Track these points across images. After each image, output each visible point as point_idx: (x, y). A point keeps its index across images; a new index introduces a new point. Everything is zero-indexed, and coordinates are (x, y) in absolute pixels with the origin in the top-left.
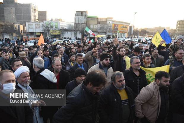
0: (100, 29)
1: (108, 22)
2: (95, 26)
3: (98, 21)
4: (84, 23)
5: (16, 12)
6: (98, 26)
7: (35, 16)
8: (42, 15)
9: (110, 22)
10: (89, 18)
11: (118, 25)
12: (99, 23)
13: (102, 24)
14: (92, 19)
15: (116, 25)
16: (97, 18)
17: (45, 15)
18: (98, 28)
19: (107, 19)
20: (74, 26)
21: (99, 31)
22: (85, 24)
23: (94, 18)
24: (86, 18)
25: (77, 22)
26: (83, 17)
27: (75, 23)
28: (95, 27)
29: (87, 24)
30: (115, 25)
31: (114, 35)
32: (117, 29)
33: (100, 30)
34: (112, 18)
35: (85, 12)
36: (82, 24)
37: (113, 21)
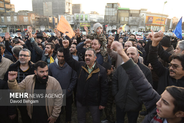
0: (132, 21)
1: (141, 14)
2: (126, 18)
3: (130, 13)
4: (114, 15)
5: (52, 6)
6: (129, 19)
7: (69, 9)
8: (76, 8)
9: (144, 14)
10: (119, 10)
11: (152, 17)
12: (131, 15)
13: (134, 17)
14: (123, 11)
15: (151, 17)
16: (129, 10)
17: (79, 8)
18: (129, 21)
19: (140, 10)
20: (104, 18)
21: (130, 24)
22: (116, 16)
23: (125, 10)
24: (117, 10)
25: (107, 14)
26: (114, 9)
27: (105, 16)
28: (126, 20)
29: (117, 17)
30: (149, 18)
31: (148, 28)
32: (152, 22)
33: (132, 23)
34: (146, 10)
35: (116, 3)
36: (113, 16)
37: (147, 13)
